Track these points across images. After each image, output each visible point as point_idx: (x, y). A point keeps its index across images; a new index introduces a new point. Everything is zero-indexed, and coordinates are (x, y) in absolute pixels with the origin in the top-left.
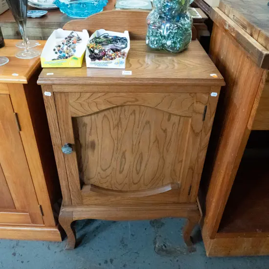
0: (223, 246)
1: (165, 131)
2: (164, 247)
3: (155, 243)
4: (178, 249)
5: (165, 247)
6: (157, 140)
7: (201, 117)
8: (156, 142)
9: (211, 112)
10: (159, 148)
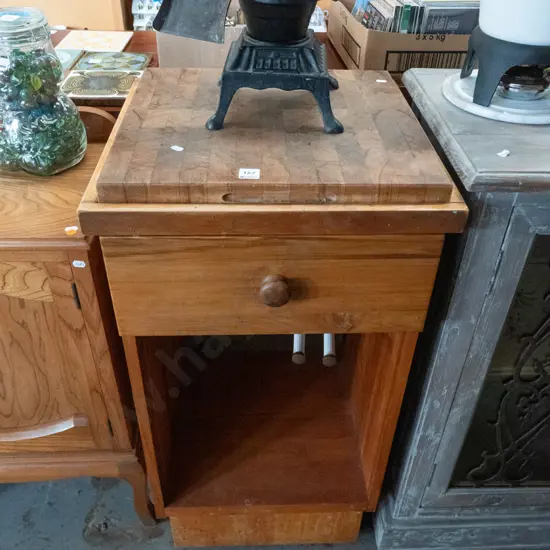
0: (195, 529)
1: (23, 324)
2: (103, 529)
3: (88, 519)
4: (129, 532)
5: (106, 527)
6: (14, 341)
7: (73, 303)
8: (15, 344)
9: (88, 295)
10: (24, 354)
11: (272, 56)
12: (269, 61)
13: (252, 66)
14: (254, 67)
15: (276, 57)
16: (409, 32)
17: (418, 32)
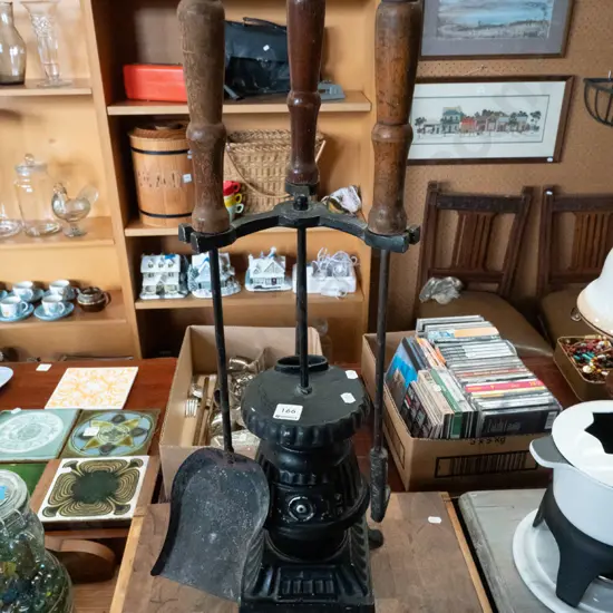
11: (302, 576)
12: (299, 582)
13: (276, 591)
14: (280, 593)
15: (307, 578)
16: (462, 437)
17: (473, 435)
